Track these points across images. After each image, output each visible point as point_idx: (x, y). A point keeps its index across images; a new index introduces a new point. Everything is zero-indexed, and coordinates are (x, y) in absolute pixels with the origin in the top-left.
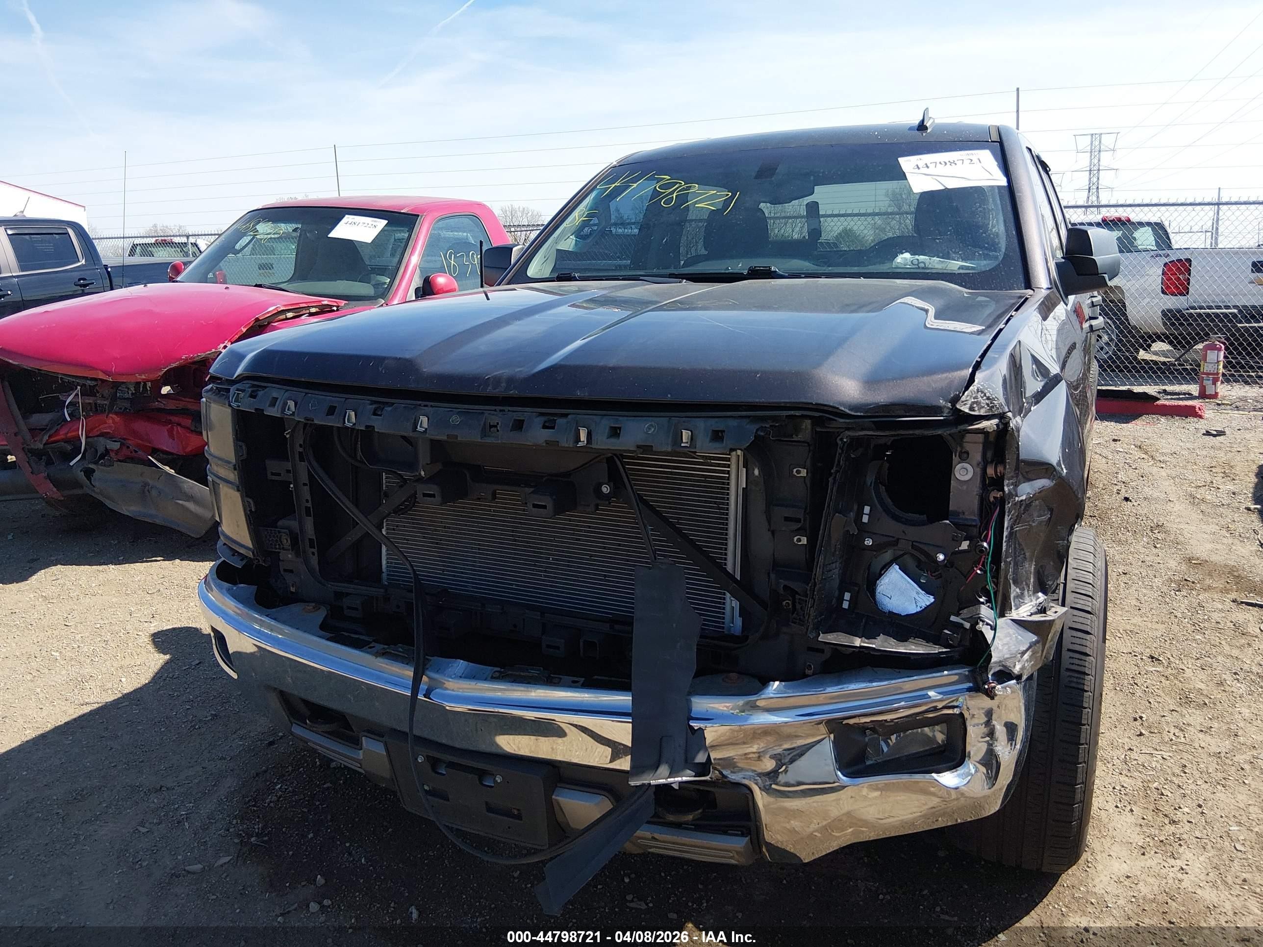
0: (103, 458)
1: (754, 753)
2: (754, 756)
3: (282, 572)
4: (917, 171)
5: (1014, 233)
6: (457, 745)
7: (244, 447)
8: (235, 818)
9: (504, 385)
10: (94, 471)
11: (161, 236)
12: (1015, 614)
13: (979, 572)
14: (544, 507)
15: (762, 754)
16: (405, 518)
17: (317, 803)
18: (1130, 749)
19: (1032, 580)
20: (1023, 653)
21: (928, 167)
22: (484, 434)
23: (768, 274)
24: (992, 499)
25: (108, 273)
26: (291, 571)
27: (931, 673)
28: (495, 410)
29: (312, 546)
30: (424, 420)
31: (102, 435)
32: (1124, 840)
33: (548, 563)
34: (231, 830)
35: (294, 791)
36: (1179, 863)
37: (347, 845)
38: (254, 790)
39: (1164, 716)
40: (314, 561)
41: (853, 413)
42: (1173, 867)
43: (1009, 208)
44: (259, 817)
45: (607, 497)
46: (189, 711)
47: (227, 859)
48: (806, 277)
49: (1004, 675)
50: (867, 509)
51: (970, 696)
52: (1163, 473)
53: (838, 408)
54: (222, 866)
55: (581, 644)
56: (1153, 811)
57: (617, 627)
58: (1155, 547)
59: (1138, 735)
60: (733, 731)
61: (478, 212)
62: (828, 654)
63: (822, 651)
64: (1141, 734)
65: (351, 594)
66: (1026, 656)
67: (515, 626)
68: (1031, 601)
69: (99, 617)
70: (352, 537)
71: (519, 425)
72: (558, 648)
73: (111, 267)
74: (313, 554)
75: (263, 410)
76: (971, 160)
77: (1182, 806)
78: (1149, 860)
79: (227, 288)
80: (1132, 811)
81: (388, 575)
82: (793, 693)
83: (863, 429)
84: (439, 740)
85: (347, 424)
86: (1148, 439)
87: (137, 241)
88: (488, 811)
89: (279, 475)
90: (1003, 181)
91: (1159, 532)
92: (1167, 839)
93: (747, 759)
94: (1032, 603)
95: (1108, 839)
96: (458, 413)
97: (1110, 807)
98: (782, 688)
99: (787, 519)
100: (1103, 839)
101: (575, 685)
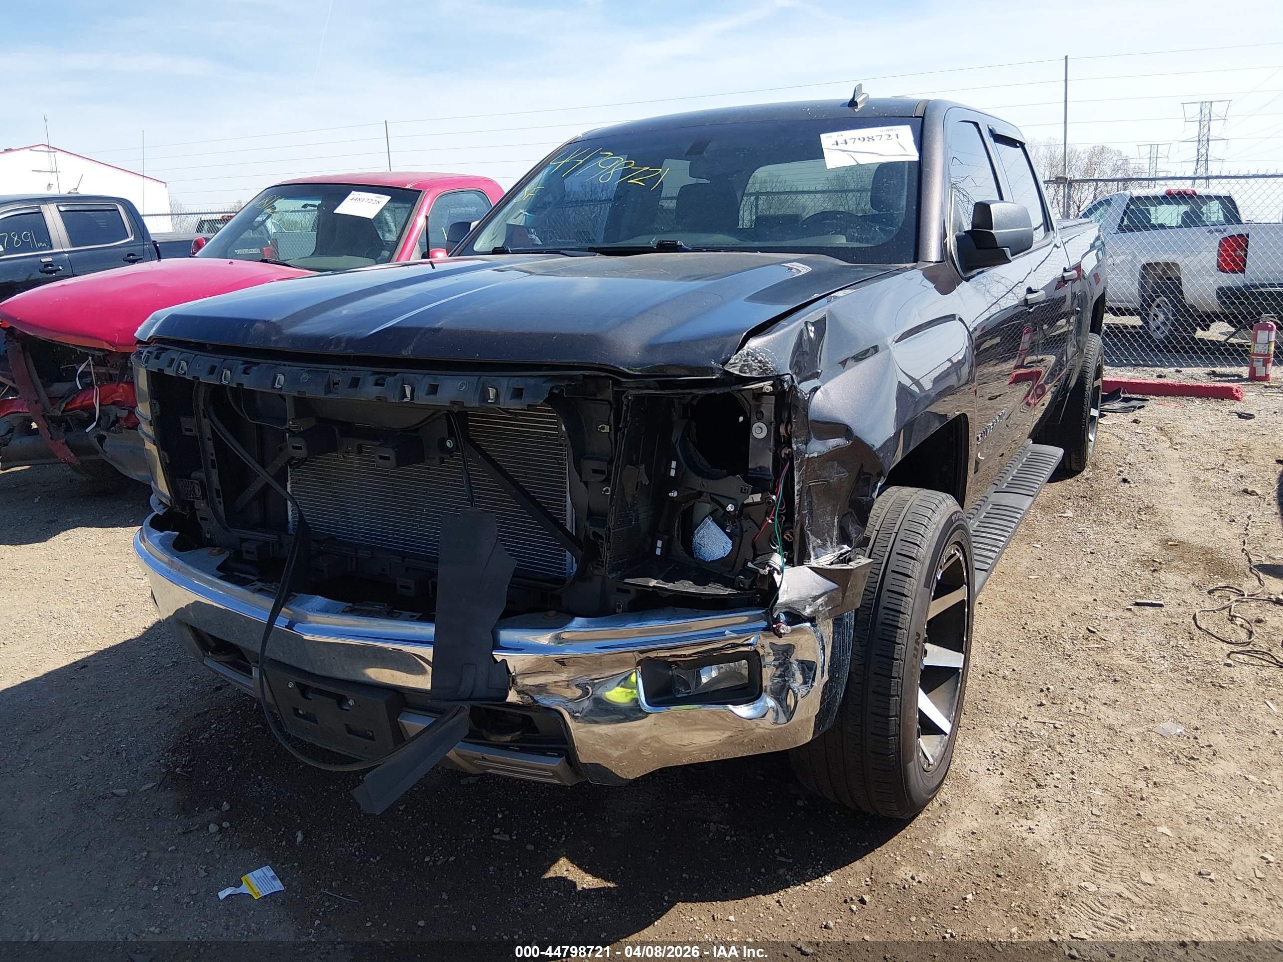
0: (114, 426)
1: (564, 681)
2: (563, 684)
3: (199, 519)
4: (835, 147)
5: (914, 207)
6: (317, 673)
7: (157, 405)
8: (168, 751)
9: (343, 344)
10: (105, 437)
11: (227, 213)
12: (814, 563)
13: (770, 521)
14: (388, 458)
15: (570, 682)
16: (299, 472)
17: (244, 741)
18: (1025, 718)
19: (835, 533)
20: (815, 598)
21: (846, 143)
22: (328, 391)
23: (673, 248)
24: (783, 455)
25: (157, 248)
26: (206, 519)
27: (725, 614)
28: (338, 369)
29: (218, 496)
30: (281, 378)
31: (114, 403)
32: (983, 800)
33: (421, 514)
34: (161, 761)
35: (226, 730)
36: (1029, 823)
37: (260, 777)
38: (192, 727)
39: (1072, 689)
40: (221, 509)
41: (629, 372)
42: (1022, 826)
43: (915, 183)
44: (189, 751)
45: (450, 451)
46: (154, 658)
47: (151, 785)
48: (707, 251)
49: (794, 617)
50: (674, 464)
51: (763, 635)
52: (1176, 455)
53: (618, 368)
54: (145, 791)
55: (430, 584)
56: (1024, 775)
58: (1136, 528)
59: (1038, 705)
60: (539, 660)
61: (484, 187)
62: (633, 595)
63: (628, 591)
64: (1041, 705)
65: (249, 539)
66: (820, 601)
67: (383, 570)
68: (834, 552)
69: (98, 573)
70: (255, 487)
71: (355, 383)
72: (409, 588)
73: (159, 243)
74: (220, 503)
75: (163, 370)
76: (890, 136)
77: (1054, 772)
78: (1001, 819)
79: (231, 263)
80: (1002, 774)
81: (294, 525)
82: (596, 627)
83: (648, 388)
84: (303, 667)
85: (224, 382)
86: (1174, 421)
87: (204, 217)
88: (349, 733)
89: (191, 430)
90: (915, 156)
91: (1145, 514)
92: (1026, 801)
93: (557, 686)
94: (835, 554)
95: (968, 798)
96: (308, 372)
97: (982, 770)
98: (586, 623)
99: (594, 471)
100: (963, 799)
101: (411, 619)
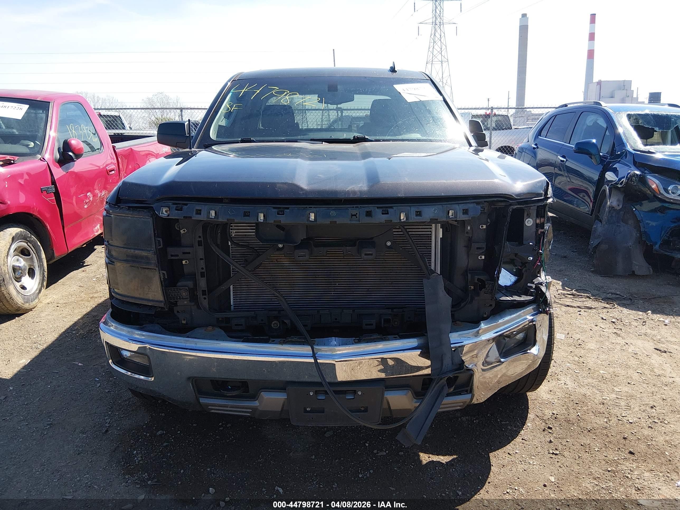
4: (404, 92)
7: (161, 241)
21: (408, 90)
22: (350, 220)
23: (364, 139)
24: (539, 233)
26: (183, 312)
29: (204, 294)
30: (312, 215)
34: (129, 482)
37: (208, 470)
38: (120, 457)
40: (206, 302)
41: (517, 198)
51: (537, 316)
53: (512, 196)
57: (395, 310)
63: (491, 305)
70: (226, 286)
71: (369, 214)
74: (205, 299)
75: (191, 217)
81: (234, 307)
85: (260, 221)
96: (333, 210)
99: (477, 248)
101: (395, 339)
